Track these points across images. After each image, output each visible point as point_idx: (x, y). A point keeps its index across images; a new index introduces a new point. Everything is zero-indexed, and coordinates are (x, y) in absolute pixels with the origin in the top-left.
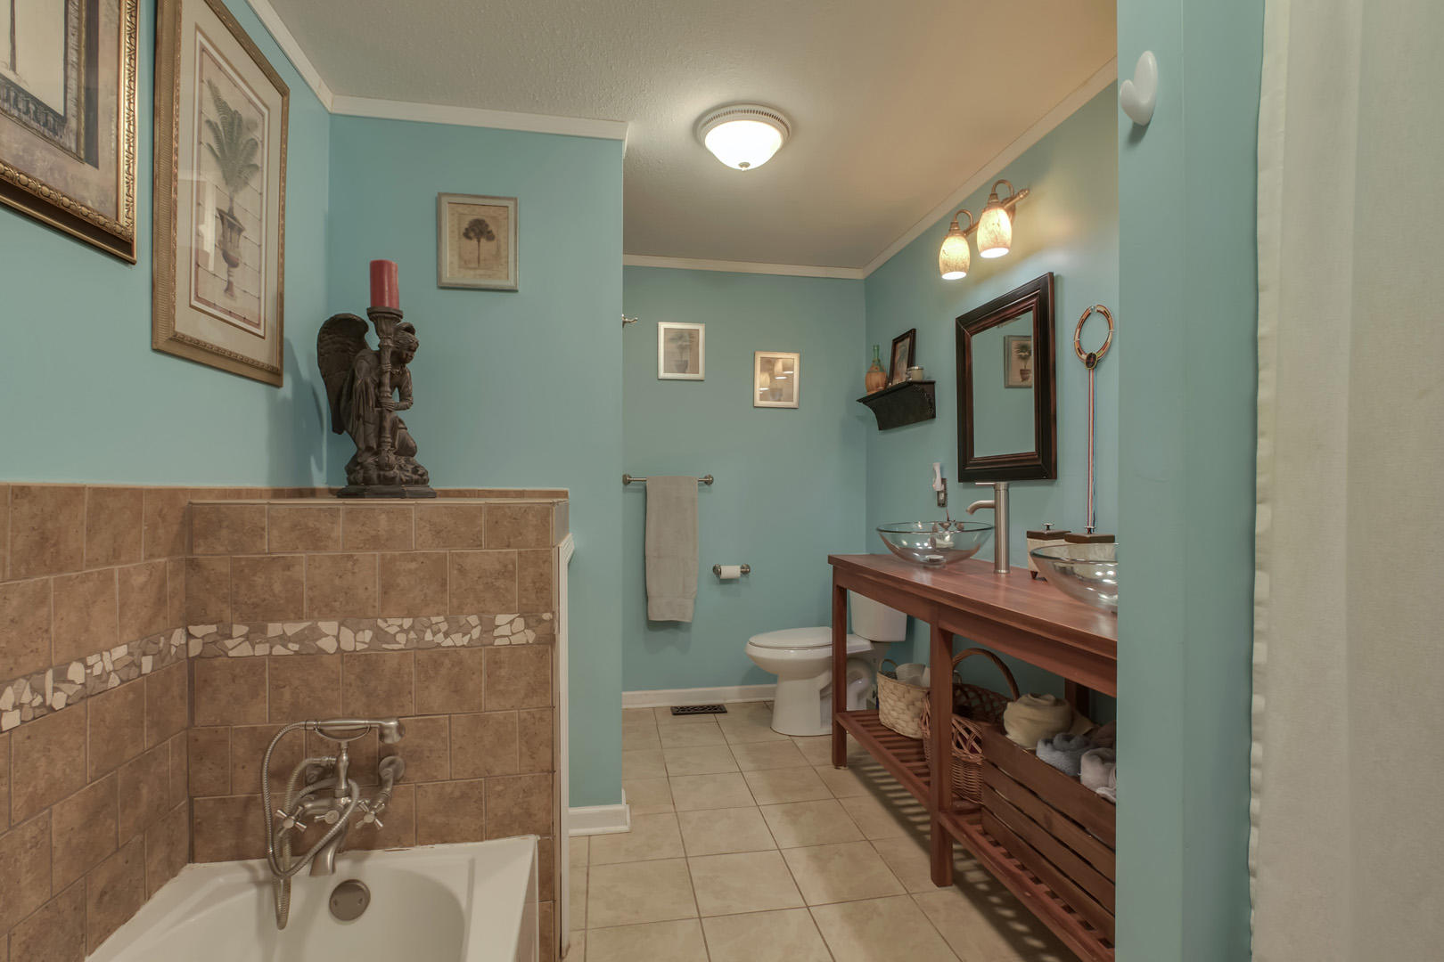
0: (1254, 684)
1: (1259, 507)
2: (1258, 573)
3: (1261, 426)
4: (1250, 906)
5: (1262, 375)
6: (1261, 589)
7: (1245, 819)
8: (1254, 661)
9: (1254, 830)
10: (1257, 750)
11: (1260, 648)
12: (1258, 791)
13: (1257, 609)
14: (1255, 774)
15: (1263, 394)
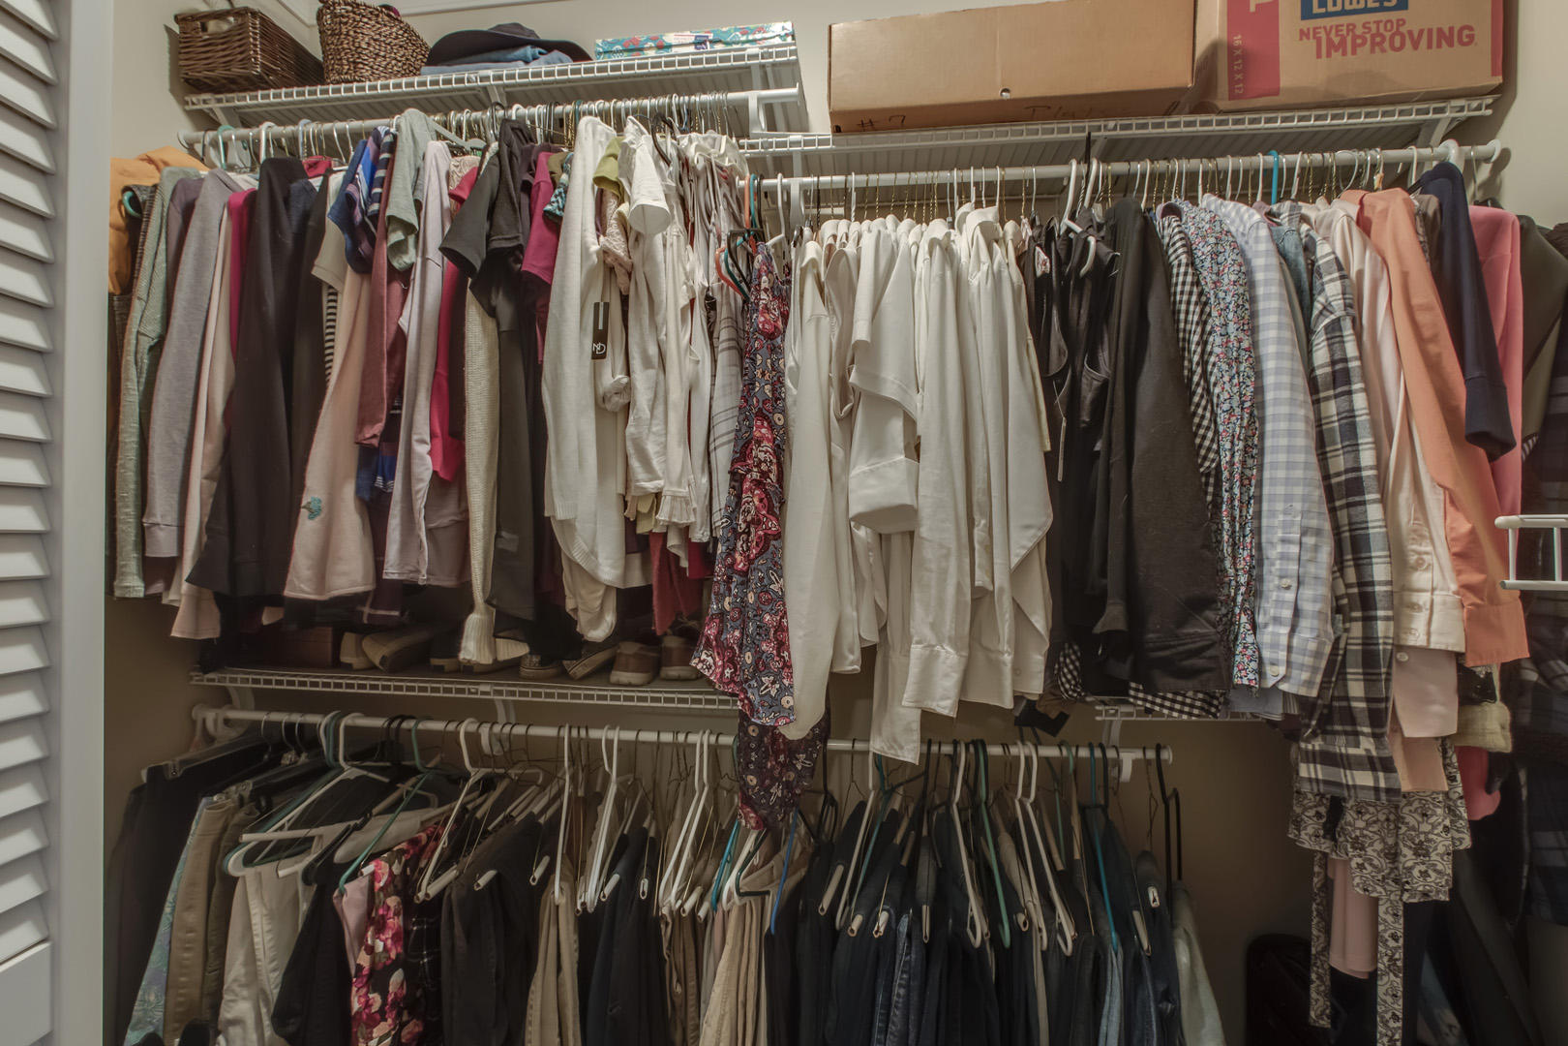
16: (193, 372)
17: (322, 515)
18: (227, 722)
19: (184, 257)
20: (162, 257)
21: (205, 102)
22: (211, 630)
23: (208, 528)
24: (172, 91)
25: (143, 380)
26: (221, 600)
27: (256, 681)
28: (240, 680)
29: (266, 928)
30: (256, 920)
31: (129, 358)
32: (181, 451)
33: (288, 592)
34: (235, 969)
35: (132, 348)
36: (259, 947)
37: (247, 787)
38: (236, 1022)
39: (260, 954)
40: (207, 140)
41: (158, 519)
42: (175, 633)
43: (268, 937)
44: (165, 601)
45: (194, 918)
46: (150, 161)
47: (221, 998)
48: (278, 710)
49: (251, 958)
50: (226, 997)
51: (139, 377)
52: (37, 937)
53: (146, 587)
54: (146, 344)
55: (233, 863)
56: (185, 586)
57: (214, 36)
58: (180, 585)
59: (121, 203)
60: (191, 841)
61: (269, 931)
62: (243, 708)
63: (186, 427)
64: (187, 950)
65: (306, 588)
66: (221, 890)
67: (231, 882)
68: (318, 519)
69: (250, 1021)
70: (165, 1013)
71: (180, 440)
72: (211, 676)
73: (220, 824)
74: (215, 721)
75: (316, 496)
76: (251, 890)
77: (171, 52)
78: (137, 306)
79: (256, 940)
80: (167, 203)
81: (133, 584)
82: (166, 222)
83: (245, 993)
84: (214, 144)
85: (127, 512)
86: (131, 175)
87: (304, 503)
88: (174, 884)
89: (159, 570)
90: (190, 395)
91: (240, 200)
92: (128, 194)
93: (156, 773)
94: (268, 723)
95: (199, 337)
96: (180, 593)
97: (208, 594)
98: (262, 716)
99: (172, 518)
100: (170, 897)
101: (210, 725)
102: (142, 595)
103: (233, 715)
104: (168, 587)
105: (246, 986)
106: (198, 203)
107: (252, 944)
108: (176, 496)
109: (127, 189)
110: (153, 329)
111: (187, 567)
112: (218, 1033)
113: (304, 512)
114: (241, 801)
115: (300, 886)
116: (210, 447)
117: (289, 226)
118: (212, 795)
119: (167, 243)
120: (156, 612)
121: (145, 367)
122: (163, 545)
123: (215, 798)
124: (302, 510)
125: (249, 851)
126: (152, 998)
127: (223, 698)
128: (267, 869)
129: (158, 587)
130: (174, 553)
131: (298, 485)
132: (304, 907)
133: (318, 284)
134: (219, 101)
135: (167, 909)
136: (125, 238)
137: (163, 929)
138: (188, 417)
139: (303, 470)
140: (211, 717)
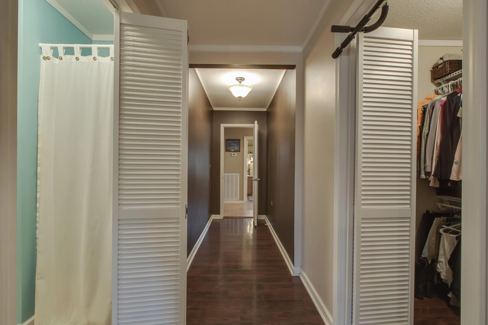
0: (37, 202)
1: (38, 167)
2: (38, 180)
3: (38, 152)
4: (37, 245)
5: (39, 142)
6: (38, 183)
7: (36, 228)
8: (37, 197)
9: (37, 230)
10: (38, 214)
11: (38, 194)
12: (38, 222)
13: (38, 187)
14: (37, 219)
15: (39, 146)
16: (434, 138)
17: (458, 164)
18: (443, 206)
19: (432, 118)
20: (428, 118)
21: (438, 81)
22: (437, 185)
23: (436, 166)
24: (431, 82)
25: (425, 141)
26: (439, 180)
27: (449, 199)
28: (446, 198)
29: (448, 246)
30: (446, 243)
31: (423, 137)
32: (432, 153)
33: (451, 179)
34: (441, 252)
35: (423, 135)
36: (446, 249)
37: (445, 218)
38: (441, 262)
39: (446, 250)
40: (438, 89)
41: (427, 165)
42: (430, 185)
43: (448, 248)
44: (429, 180)
45: (434, 239)
46: (427, 99)
47: (438, 256)
48: (453, 205)
49: (444, 251)
50: (440, 256)
51: (424, 140)
52: (409, 207)
53: (426, 177)
54: (426, 134)
55: (441, 231)
56: (432, 177)
57: (439, 69)
58: (431, 177)
59: (422, 109)
60: (433, 225)
61: (448, 247)
62: (447, 204)
63: (433, 148)
64: (432, 244)
65: (454, 178)
66: (439, 236)
67: (441, 234)
68: (457, 165)
69: (444, 263)
70: (428, 254)
71: (432, 151)
72: (439, 196)
73: (439, 223)
74: (440, 206)
75: (457, 160)
76: (445, 237)
77: (431, 74)
78: (424, 128)
79: (446, 247)
80: (429, 108)
81: (423, 176)
82: (429, 111)
83: (443, 257)
84: (440, 89)
85: (422, 164)
86: (423, 103)
87: (454, 162)
88: (430, 231)
89: (428, 174)
90: (433, 142)
91: (443, 103)
92: (423, 107)
93: (427, 211)
94: (451, 208)
95: (435, 131)
96: (431, 178)
97: (437, 179)
98: (450, 206)
99: (430, 165)
100: (429, 234)
101: (439, 206)
102: (425, 178)
103: (443, 205)
104: (429, 177)
105: (443, 256)
106: (435, 106)
107: (445, 248)
108: (431, 161)
109: (423, 106)
110: (427, 132)
111: (433, 173)
112: (438, 263)
113: (454, 164)
114: (444, 221)
115: (455, 240)
116: (437, 151)
117: (453, 107)
118: (438, 217)
119: (429, 115)
120: (427, 181)
121: (425, 139)
122: (428, 170)
123: (438, 218)
124: (454, 163)
125: (445, 229)
126: (426, 251)
127: (442, 201)
128: (448, 234)
129: (428, 177)
130: (430, 171)
131: (453, 158)
132: (456, 243)
133: (459, 118)
134: (441, 80)
135: (429, 236)
136: (423, 115)
137: (428, 239)
138: (433, 146)
139: (454, 155)
140: (439, 205)
